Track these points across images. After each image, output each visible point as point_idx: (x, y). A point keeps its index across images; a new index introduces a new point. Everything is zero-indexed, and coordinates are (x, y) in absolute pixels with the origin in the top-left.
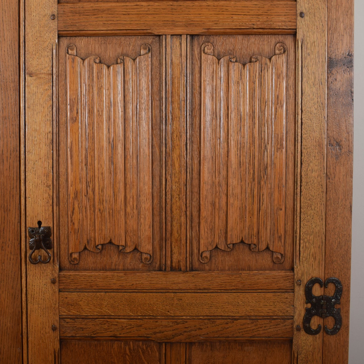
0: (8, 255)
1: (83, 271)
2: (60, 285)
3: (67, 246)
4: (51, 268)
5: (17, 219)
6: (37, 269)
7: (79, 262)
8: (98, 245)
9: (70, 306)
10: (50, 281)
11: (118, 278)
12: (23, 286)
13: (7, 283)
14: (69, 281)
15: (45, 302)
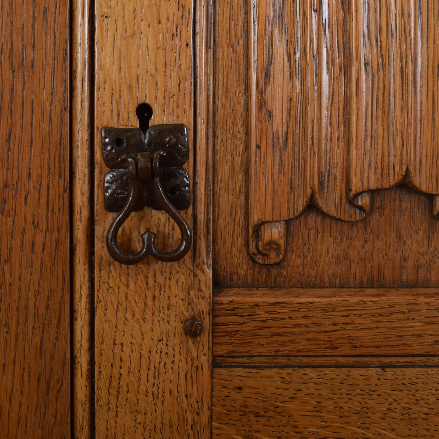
0: (23, 233)
1: (301, 291)
2: (217, 340)
3: (243, 198)
4: (182, 278)
5: (58, 97)
6: (132, 284)
7: (285, 255)
8: (357, 195)
9: (252, 417)
10: (180, 326)
11: (430, 314)
12: (78, 346)
13: (20, 337)
14: (250, 326)
15: (159, 404)
